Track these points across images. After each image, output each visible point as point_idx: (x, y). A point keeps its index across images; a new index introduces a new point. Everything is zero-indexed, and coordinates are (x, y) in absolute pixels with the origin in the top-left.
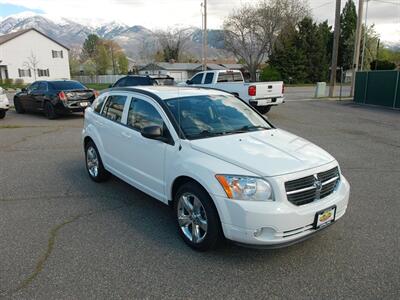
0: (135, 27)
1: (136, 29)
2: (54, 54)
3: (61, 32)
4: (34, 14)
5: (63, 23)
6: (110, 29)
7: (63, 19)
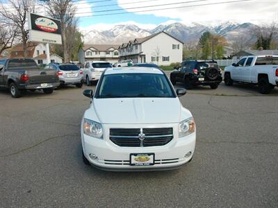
0: (245, 24)
1: (245, 25)
2: (174, 47)
3: (190, 32)
4: (175, 22)
5: (192, 26)
6: (224, 27)
7: (193, 23)
